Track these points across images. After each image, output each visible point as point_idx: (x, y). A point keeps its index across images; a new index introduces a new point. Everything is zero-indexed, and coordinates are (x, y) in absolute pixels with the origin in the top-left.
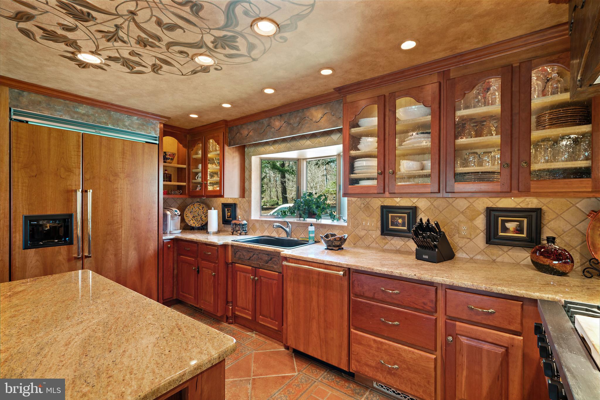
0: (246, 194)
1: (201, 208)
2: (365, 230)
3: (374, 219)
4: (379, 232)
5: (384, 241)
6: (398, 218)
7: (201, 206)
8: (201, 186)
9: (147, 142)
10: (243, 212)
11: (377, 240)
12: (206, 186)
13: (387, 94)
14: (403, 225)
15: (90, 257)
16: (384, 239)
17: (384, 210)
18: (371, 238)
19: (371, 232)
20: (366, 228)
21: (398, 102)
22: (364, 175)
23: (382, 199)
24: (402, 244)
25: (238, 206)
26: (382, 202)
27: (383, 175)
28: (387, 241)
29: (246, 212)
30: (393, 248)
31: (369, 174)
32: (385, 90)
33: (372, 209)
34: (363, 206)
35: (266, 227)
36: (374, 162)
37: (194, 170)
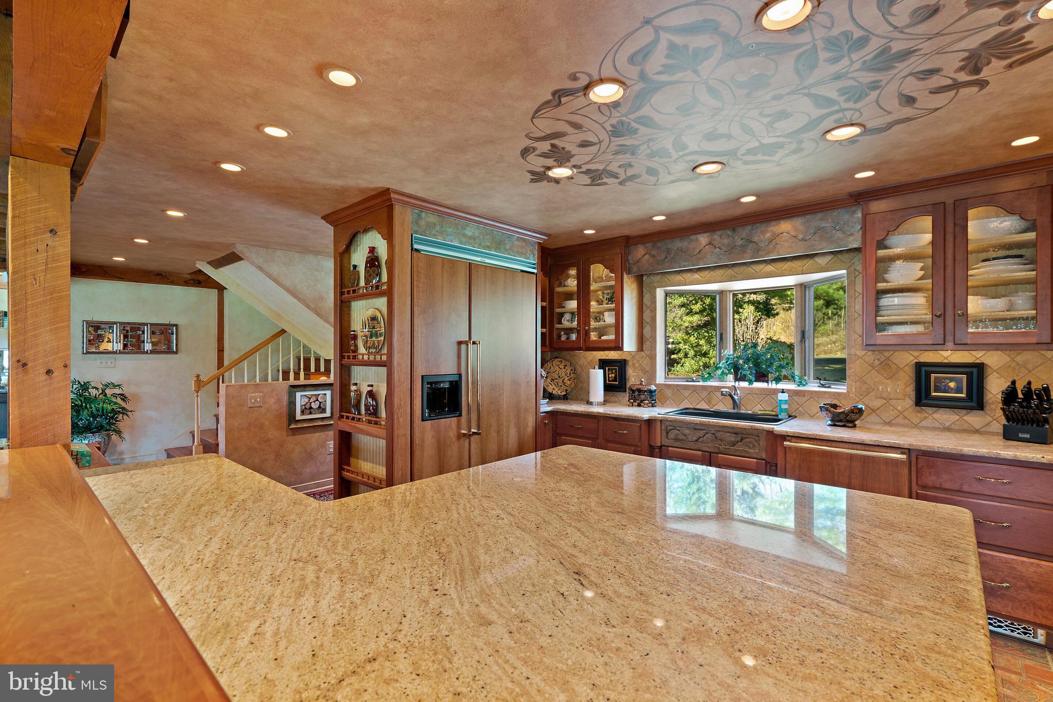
0: (646, 345)
1: (562, 366)
2: (882, 398)
3: (899, 383)
4: (910, 402)
5: (919, 415)
6: (948, 381)
7: (563, 364)
8: (578, 332)
9: (522, 271)
10: (640, 372)
11: (906, 414)
12: (587, 334)
13: (950, 202)
14: (959, 390)
15: (479, 434)
16: (919, 412)
17: (923, 369)
18: (893, 410)
19: (893, 402)
20: (885, 395)
21: (971, 213)
22: (902, 317)
23: (916, 354)
24: (956, 419)
25: (630, 363)
26: (916, 358)
27: (942, 318)
28: (927, 415)
29: (645, 372)
30: (937, 425)
31: (914, 317)
32: (945, 195)
33: (896, 367)
34: (877, 362)
35: (686, 395)
36: (919, 300)
37: (558, 310)
